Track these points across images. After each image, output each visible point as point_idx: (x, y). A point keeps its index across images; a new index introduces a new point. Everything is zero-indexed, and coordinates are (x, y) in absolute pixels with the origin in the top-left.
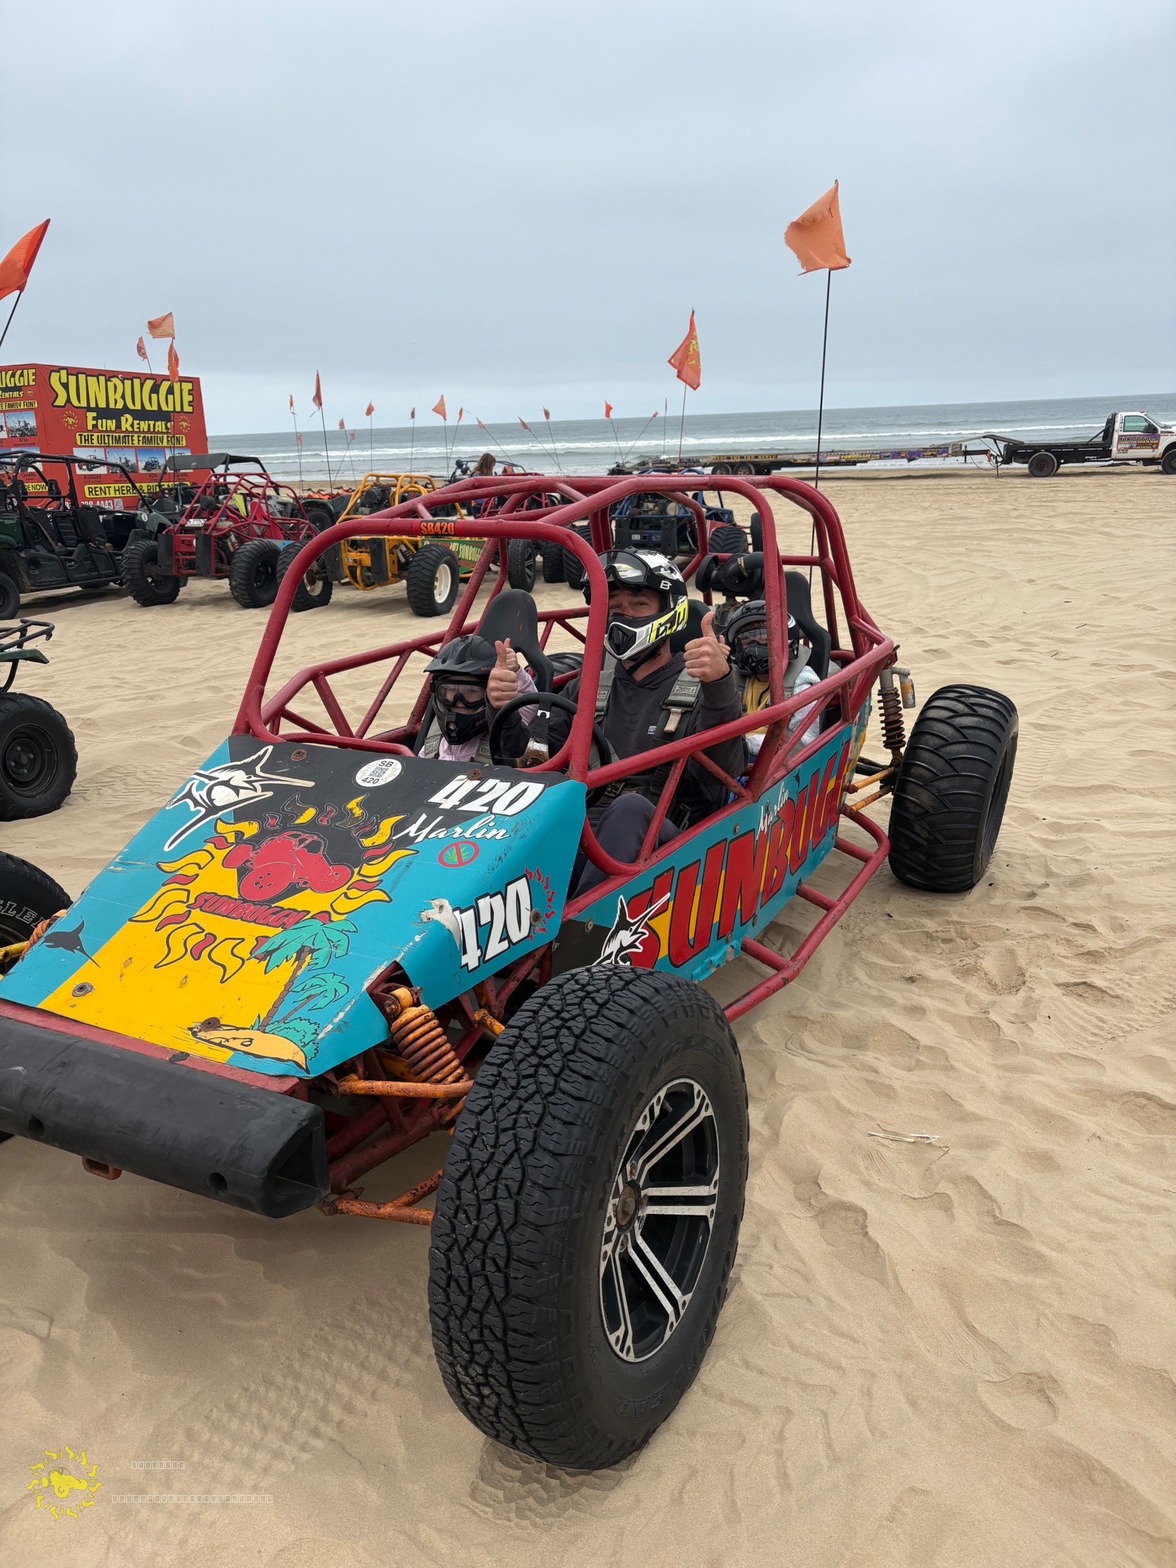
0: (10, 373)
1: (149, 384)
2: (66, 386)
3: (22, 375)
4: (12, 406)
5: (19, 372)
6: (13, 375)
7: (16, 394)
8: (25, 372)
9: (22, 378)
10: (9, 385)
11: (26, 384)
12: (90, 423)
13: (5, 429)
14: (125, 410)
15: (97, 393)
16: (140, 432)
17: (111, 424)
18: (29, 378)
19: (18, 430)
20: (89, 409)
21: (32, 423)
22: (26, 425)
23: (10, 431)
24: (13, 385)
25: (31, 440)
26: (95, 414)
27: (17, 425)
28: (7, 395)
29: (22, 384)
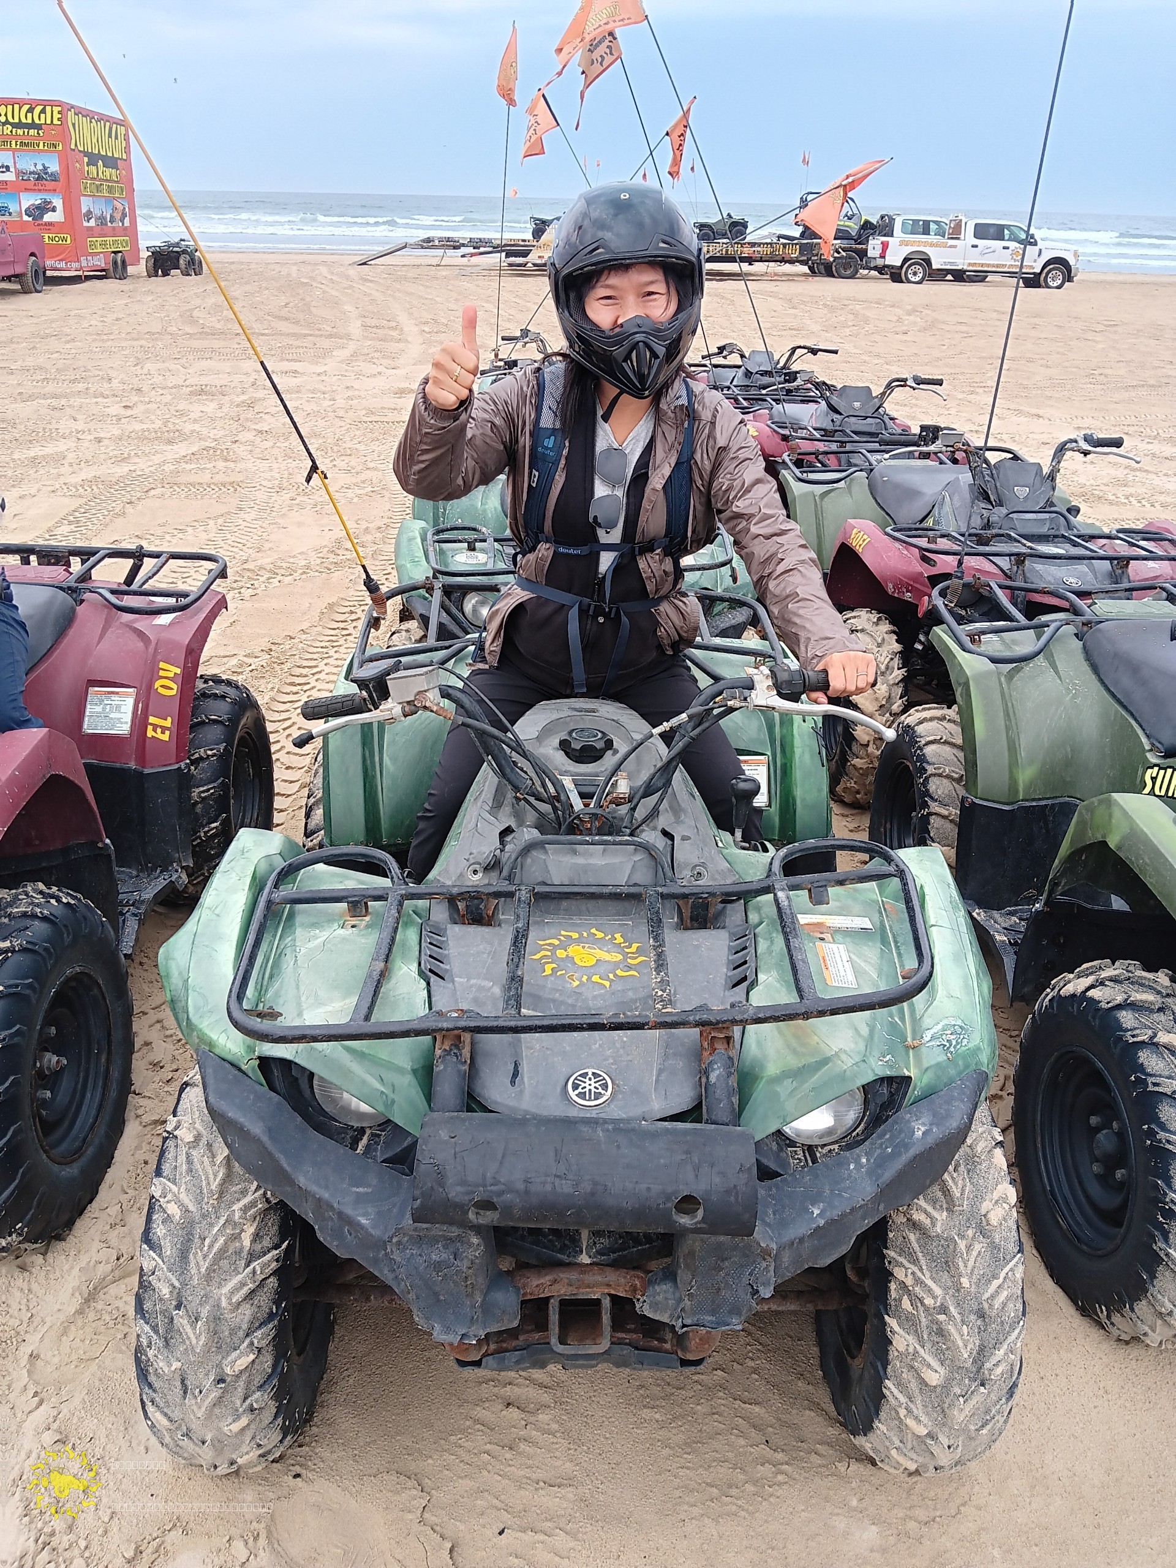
0: (26, 107)
1: (108, 124)
2: (74, 125)
3: (43, 111)
4: (27, 145)
5: (39, 108)
6: (31, 110)
7: (32, 132)
8: (48, 109)
9: (43, 116)
10: (24, 120)
11: (49, 122)
12: (86, 168)
13: (12, 169)
14: (99, 156)
15: (87, 136)
16: (107, 180)
17: (93, 169)
18: (52, 115)
19: (31, 173)
20: (86, 154)
21: (54, 167)
22: (45, 168)
23: (19, 173)
24: (29, 121)
25: (51, 185)
26: (86, 159)
27: (32, 168)
28: (20, 132)
29: (43, 121)
